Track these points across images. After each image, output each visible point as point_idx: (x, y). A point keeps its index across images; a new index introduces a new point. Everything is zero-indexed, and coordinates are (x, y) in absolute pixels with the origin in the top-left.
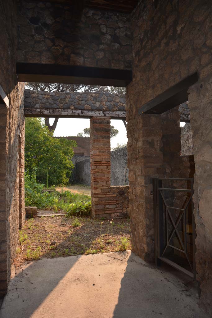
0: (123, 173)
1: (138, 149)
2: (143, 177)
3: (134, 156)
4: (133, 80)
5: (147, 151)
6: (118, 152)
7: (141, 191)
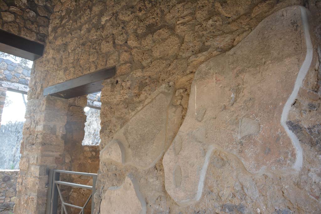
0: (12, 151)
1: (36, 133)
2: (38, 167)
3: (31, 141)
4: (44, 56)
5: (47, 137)
6: (9, 127)
7: (33, 183)
